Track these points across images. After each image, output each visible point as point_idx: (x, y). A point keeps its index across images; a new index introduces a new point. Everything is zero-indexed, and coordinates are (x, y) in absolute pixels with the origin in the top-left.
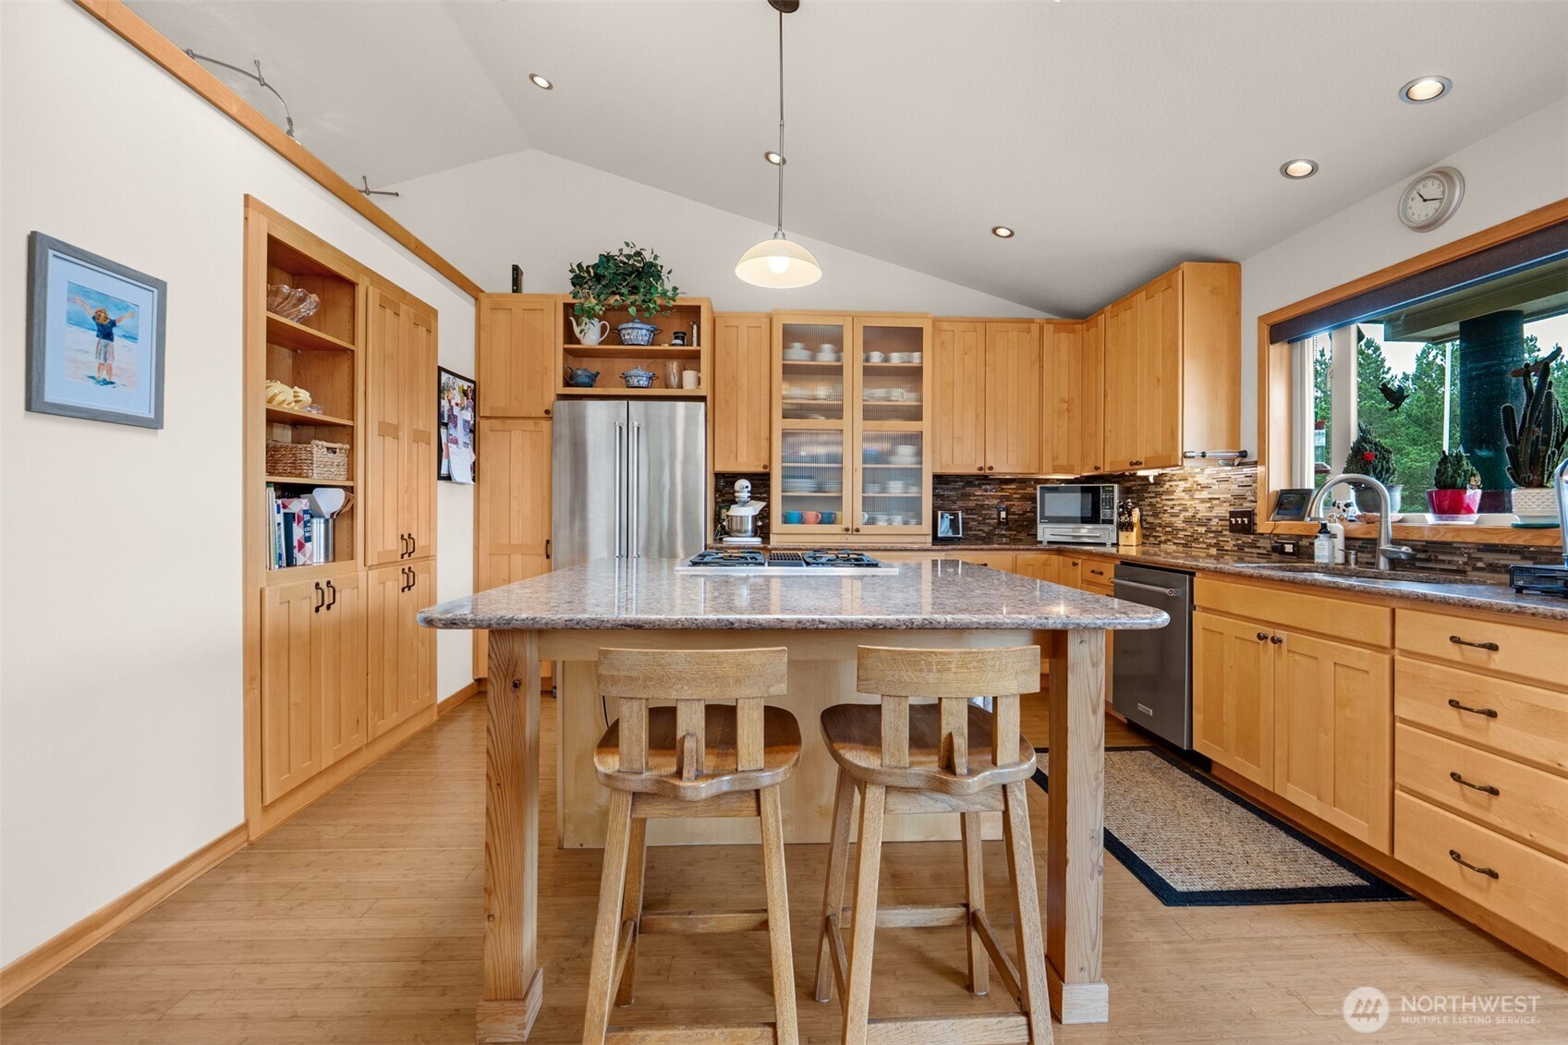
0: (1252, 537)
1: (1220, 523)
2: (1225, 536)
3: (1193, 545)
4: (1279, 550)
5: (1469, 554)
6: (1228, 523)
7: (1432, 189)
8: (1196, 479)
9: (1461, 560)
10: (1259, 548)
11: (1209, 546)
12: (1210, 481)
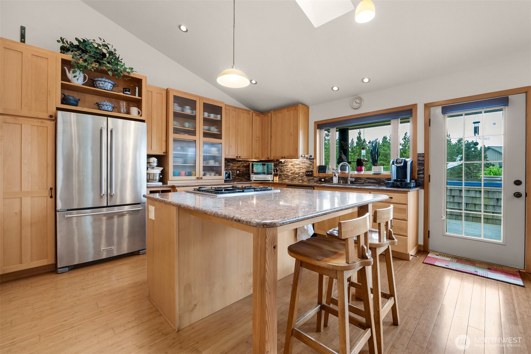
0: (312, 177)
1: (303, 174)
2: (304, 177)
3: (294, 180)
4: (320, 180)
5: (364, 180)
6: (305, 174)
7: (358, 101)
8: (295, 162)
9: (363, 181)
10: (314, 180)
11: (299, 180)
12: (299, 163)
